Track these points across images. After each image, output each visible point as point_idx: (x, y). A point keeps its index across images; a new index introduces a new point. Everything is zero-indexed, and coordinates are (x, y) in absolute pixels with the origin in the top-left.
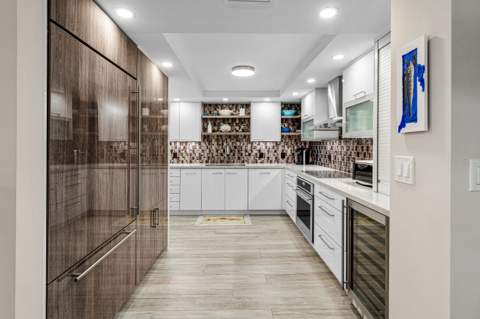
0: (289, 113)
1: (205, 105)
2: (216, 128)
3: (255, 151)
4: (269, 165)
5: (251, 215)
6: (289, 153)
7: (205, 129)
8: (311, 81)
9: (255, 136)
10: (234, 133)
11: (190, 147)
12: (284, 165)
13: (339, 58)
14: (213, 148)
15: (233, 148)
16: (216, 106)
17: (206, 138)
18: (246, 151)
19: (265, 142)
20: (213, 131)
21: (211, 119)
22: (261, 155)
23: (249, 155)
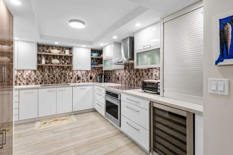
0: (95, 55)
1: (39, 45)
2: (48, 61)
3: (75, 76)
4: (83, 84)
5: (74, 115)
6: (94, 77)
7: (39, 62)
8: (115, 37)
9: (75, 67)
10: (61, 65)
11: (27, 73)
12: (92, 83)
13: (138, 25)
14: (46, 74)
15: (60, 74)
16: (48, 47)
17: (40, 67)
18: (69, 76)
19: (81, 71)
20: (46, 63)
21: (44, 55)
22: (79, 78)
23: (71, 78)
